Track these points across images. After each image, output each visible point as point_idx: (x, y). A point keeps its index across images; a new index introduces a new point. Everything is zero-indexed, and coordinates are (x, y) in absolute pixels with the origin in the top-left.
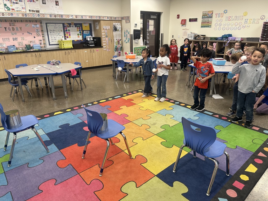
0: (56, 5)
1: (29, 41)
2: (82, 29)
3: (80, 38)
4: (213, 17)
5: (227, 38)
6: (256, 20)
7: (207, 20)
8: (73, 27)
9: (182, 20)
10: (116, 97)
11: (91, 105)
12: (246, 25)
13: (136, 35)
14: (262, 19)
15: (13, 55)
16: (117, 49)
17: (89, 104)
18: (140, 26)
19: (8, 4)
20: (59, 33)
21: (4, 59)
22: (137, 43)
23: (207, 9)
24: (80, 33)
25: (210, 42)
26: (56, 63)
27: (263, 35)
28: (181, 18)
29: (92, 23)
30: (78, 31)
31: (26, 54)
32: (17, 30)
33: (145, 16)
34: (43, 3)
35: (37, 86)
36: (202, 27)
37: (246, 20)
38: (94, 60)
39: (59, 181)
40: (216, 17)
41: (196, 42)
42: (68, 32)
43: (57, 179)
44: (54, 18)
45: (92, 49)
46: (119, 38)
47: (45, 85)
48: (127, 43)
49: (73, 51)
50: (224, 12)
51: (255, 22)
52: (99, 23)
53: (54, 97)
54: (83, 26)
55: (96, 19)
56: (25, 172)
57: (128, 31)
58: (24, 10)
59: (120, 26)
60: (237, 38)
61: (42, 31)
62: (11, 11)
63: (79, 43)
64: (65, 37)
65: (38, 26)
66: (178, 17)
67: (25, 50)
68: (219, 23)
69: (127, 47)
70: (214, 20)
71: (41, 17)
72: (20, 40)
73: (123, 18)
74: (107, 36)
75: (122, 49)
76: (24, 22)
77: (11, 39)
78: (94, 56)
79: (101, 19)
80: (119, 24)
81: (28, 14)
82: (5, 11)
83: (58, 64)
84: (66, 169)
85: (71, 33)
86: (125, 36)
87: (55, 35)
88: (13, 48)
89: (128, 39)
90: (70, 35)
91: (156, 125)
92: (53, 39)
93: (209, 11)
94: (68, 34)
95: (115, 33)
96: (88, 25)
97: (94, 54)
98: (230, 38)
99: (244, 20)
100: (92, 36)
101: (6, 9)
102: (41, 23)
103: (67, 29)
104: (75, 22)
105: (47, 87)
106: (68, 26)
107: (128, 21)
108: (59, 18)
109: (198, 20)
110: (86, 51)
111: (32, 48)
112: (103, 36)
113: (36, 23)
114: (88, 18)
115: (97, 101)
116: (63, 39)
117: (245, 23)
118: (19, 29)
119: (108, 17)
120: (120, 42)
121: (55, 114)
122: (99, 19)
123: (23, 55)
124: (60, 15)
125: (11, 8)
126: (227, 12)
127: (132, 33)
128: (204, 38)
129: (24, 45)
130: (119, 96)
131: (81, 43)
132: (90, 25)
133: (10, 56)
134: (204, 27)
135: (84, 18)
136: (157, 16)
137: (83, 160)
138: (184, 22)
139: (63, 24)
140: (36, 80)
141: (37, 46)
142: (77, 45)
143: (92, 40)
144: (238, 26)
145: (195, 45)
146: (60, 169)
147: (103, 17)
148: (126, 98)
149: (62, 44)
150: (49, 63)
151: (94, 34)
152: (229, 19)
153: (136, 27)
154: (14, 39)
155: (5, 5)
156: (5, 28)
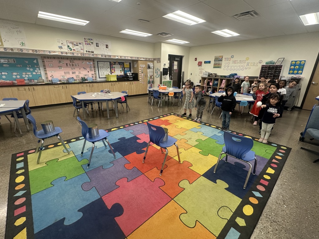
0: (106, 48)
1: (84, 75)
2: (124, 66)
3: (122, 73)
4: (223, 60)
5: (233, 76)
6: (255, 64)
7: (218, 63)
8: (117, 64)
9: (199, 62)
10: (155, 118)
11: (137, 123)
12: (248, 67)
13: (165, 72)
14: (260, 63)
15: (73, 85)
16: (149, 82)
17: (136, 123)
18: (167, 66)
19: (71, 46)
20: (107, 69)
21: (66, 88)
22: (165, 78)
23: (218, 55)
24: (122, 69)
25: (220, 79)
26: (108, 91)
27: (261, 74)
28: (198, 60)
29: (131, 62)
30: (121, 68)
31: (82, 84)
32: (76, 66)
33: (172, 58)
34: (97, 46)
35: (92, 109)
36: (214, 67)
37: (248, 64)
38: (132, 91)
39: (130, 179)
40: (225, 61)
41: (209, 79)
42: (113, 68)
43: (128, 178)
44: (104, 57)
45: (131, 82)
46: (151, 74)
47: (98, 108)
48: (157, 78)
49: (117, 83)
50: (231, 57)
51: (255, 65)
52: (137, 63)
53: (108, 117)
54: (125, 64)
55: (135, 59)
56: (102, 173)
57: (159, 69)
58: (83, 51)
59: (153, 65)
60: (241, 77)
61: (94, 67)
62: (72, 51)
63: (121, 77)
64: (111, 72)
65: (91, 63)
66: (196, 59)
67: (81, 81)
68: (227, 65)
69: (157, 80)
70: (223, 63)
71: (95, 56)
72: (77, 73)
73: (155, 59)
74: (142, 73)
75: (153, 82)
76: (81, 60)
77: (71, 73)
78: (132, 87)
79: (139, 59)
80: (152, 63)
81: (85, 54)
82: (68, 51)
83: (109, 93)
84: (132, 170)
85: (116, 69)
86: (156, 73)
87: (104, 71)
88: (72, 80)
89: (158, 75)
90: (115, 71)
91: (191, 139)
92: (102, 73)
93: (220, 56)
94: (114, 70)
95: (148, 70)
96: (128, 64)
97: (132, 85)
98: (236, 77)
99: (246, 63)
100: (131, 72)
101: (69, 50)
102: (94, 61)
103: (112, 66)
104: (119, 61)
105: (99, 110)
106: (114, 64)
107: (159, 61)
108: (108, 57)
109: (211, 62)
110: (126, 83)
111: (86, 80)
112: (140, 73)
113: (89, 61)
114: (129, 58)
115: (141, 121)
116: (110, 73)
117: (247, 66)
118: (77, 65)
119: (144, 58)
120: (152, 77)
121: (112, 130)
122: (137, 59)
123: (80, 85)
124: (109, 55)
125: (73, 49)
126: (233, 57)
127: (162, 70)
128: (216, 76)
129: (80, 77)
130: (157, 118)
131: (123, 77)
132: (130, 63)
133: (70, 85)
134: (216, 67)
135: (126, 58)
136: (180, 59)
137: (144, 164)
138: (200, 64)
139: (110, 62)
140: (92, 105)
141: (90, 78)
142: (120, 79)
143: (131, 75)
144: (242, 67)
145: (209, 81)
146: (128, 170)
147: (141, 58)
148: (163, 119)
149: (109, 77)
150: (102, 91)
151: (133, 70)
152: (235, 62)
153: (165, 66)
154: (73, 73)
155: (68, 46)
156: (67, 64)
